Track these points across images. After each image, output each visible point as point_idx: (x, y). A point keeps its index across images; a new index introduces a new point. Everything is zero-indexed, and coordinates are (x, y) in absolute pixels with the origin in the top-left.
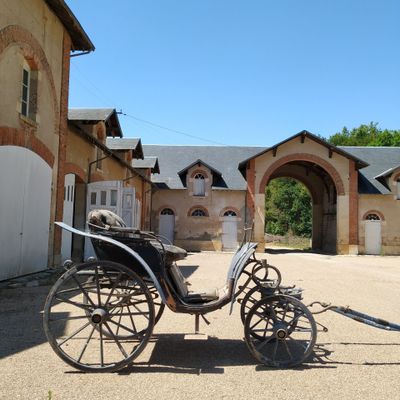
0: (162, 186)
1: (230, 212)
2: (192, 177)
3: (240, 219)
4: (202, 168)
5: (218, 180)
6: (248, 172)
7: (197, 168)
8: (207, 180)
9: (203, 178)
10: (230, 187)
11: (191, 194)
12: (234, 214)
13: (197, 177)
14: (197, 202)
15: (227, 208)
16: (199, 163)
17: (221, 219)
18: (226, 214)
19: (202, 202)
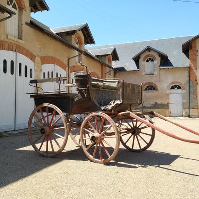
0: (122, 70)
1: (176, 86)
2: (144, 60)
3: (184, 91)
4: (152, 53)
5: (165, 61)
6: (190, 52)
7: (147, 53)
8: (155, 62)
9: (153, 60)
10: (175, 65)
11: (143, 73)
12: (179, 87)
13: (148, 61)
14: (148, 79)
15: (172, 83)
16: (149, 49)
17: (168, 92)
18: (172, 88)
19: (152, 80)
